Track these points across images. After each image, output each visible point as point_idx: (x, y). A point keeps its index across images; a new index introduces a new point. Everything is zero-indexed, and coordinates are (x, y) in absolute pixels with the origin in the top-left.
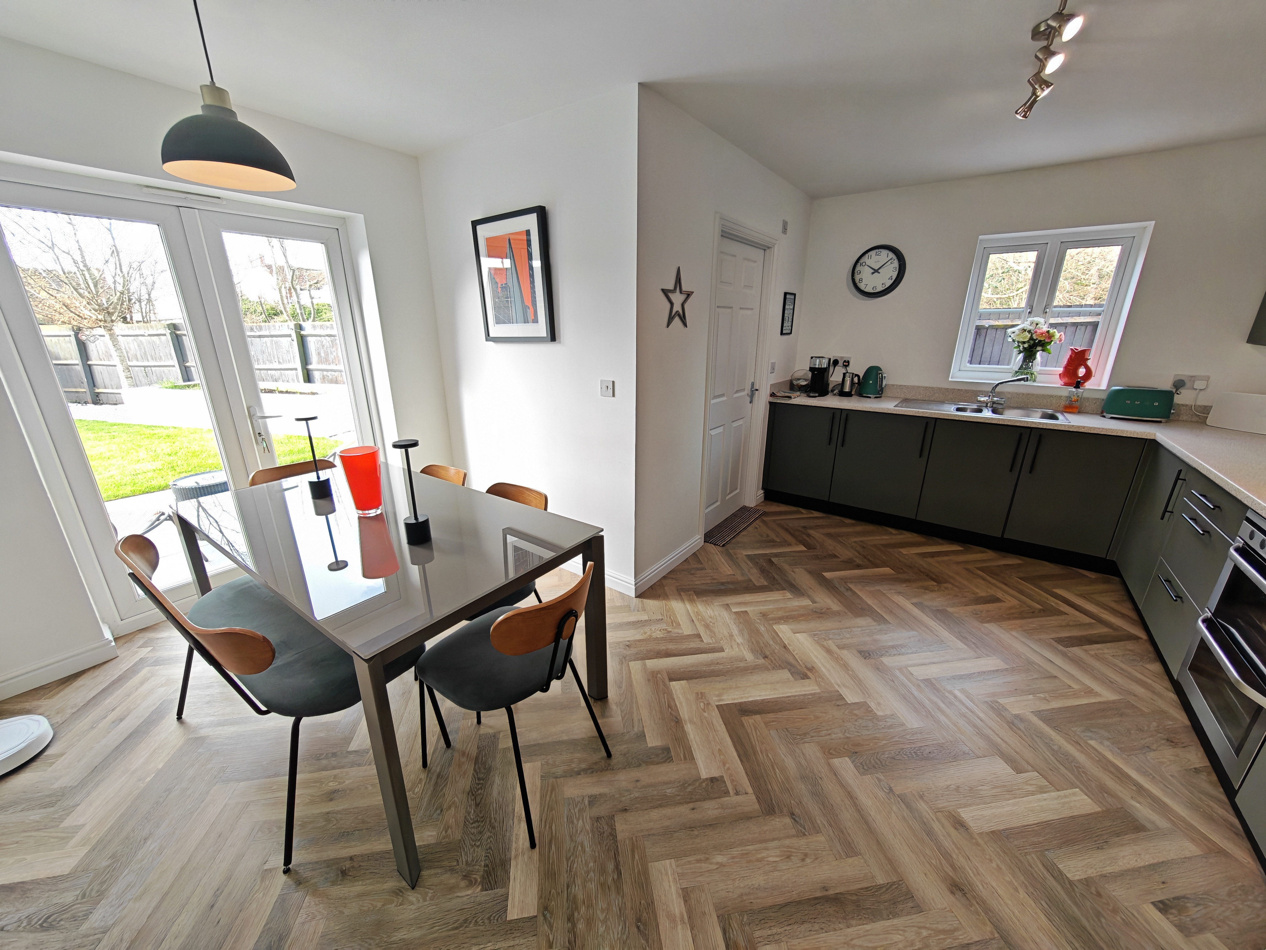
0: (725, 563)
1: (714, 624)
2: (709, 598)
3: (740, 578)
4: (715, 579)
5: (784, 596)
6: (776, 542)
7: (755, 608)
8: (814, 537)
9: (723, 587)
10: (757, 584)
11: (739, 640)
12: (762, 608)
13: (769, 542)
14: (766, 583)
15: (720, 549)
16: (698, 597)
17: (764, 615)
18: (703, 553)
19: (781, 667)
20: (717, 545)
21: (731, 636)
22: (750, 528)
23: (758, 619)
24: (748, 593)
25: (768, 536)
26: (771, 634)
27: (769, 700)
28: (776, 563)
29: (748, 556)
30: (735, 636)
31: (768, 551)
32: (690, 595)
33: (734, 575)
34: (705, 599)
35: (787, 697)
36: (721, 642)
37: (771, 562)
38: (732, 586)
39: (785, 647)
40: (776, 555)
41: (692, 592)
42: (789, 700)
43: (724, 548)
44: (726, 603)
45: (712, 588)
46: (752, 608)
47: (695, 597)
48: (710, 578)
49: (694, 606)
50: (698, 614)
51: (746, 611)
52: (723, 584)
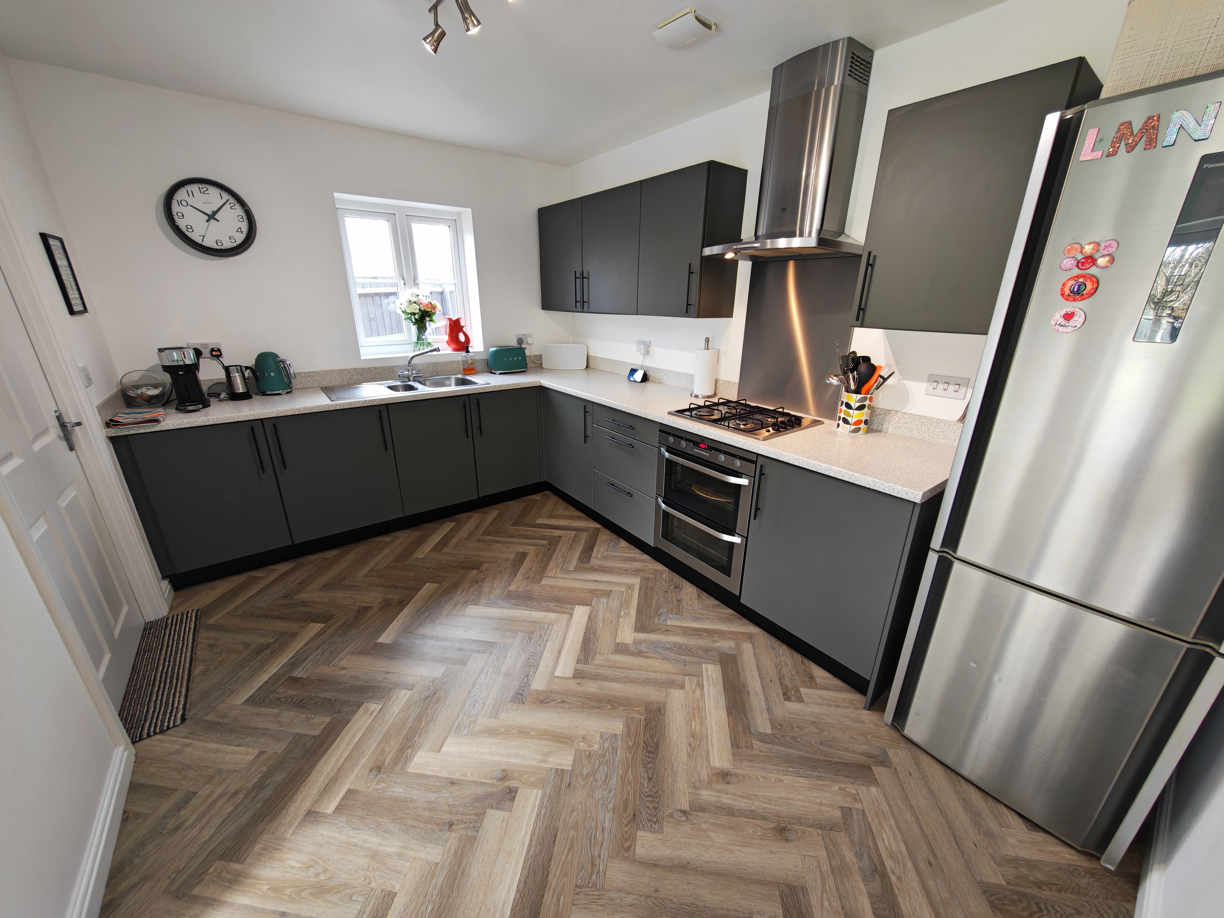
0: (224, 747)
1: (325, 871)
2: (266, 837)
3: (279, 748)
4: (236, 793)
5: (371, 714)
6: (268, 646)
7: (356, 771)
8: (313, 602)
9: (266, 793)
10: (317, 733)
11: (392, 846)
12: (363, 761)
13: (258, 653)
14: (327, 719)
15: (183, 730)
16: (240, 860)
17: (378, 768)
18: (152, 770)
19: (480, 816)
20: (168, 728)
21: (374, 855)
22: (201, 654)
23: (378, 784)
24: (318, 760)
25: (246, 645)
26: (418, 784)
27: (523, 880)
28: (305, 676)
29: (251, 701)
30: (380, 848)
31: (274, 668)
32: (219, 875)
33: (262, 753)
34: (257, 848)
35: (530, 845)
36: (373, 885)
37: (296, 680)
38: (279, 777)
39: (452, 783)
40: (294, 664)
41: (218, 864)
42: (536, 846)
43: (187, 722)
44: (303, 813)
45: (249, 814)
46: (352, 777)
47: (236, 866)
48: (222, 801)
49: (253, 885)
50: (277, 890)
51: (350, 792)
52: (260, 786)
